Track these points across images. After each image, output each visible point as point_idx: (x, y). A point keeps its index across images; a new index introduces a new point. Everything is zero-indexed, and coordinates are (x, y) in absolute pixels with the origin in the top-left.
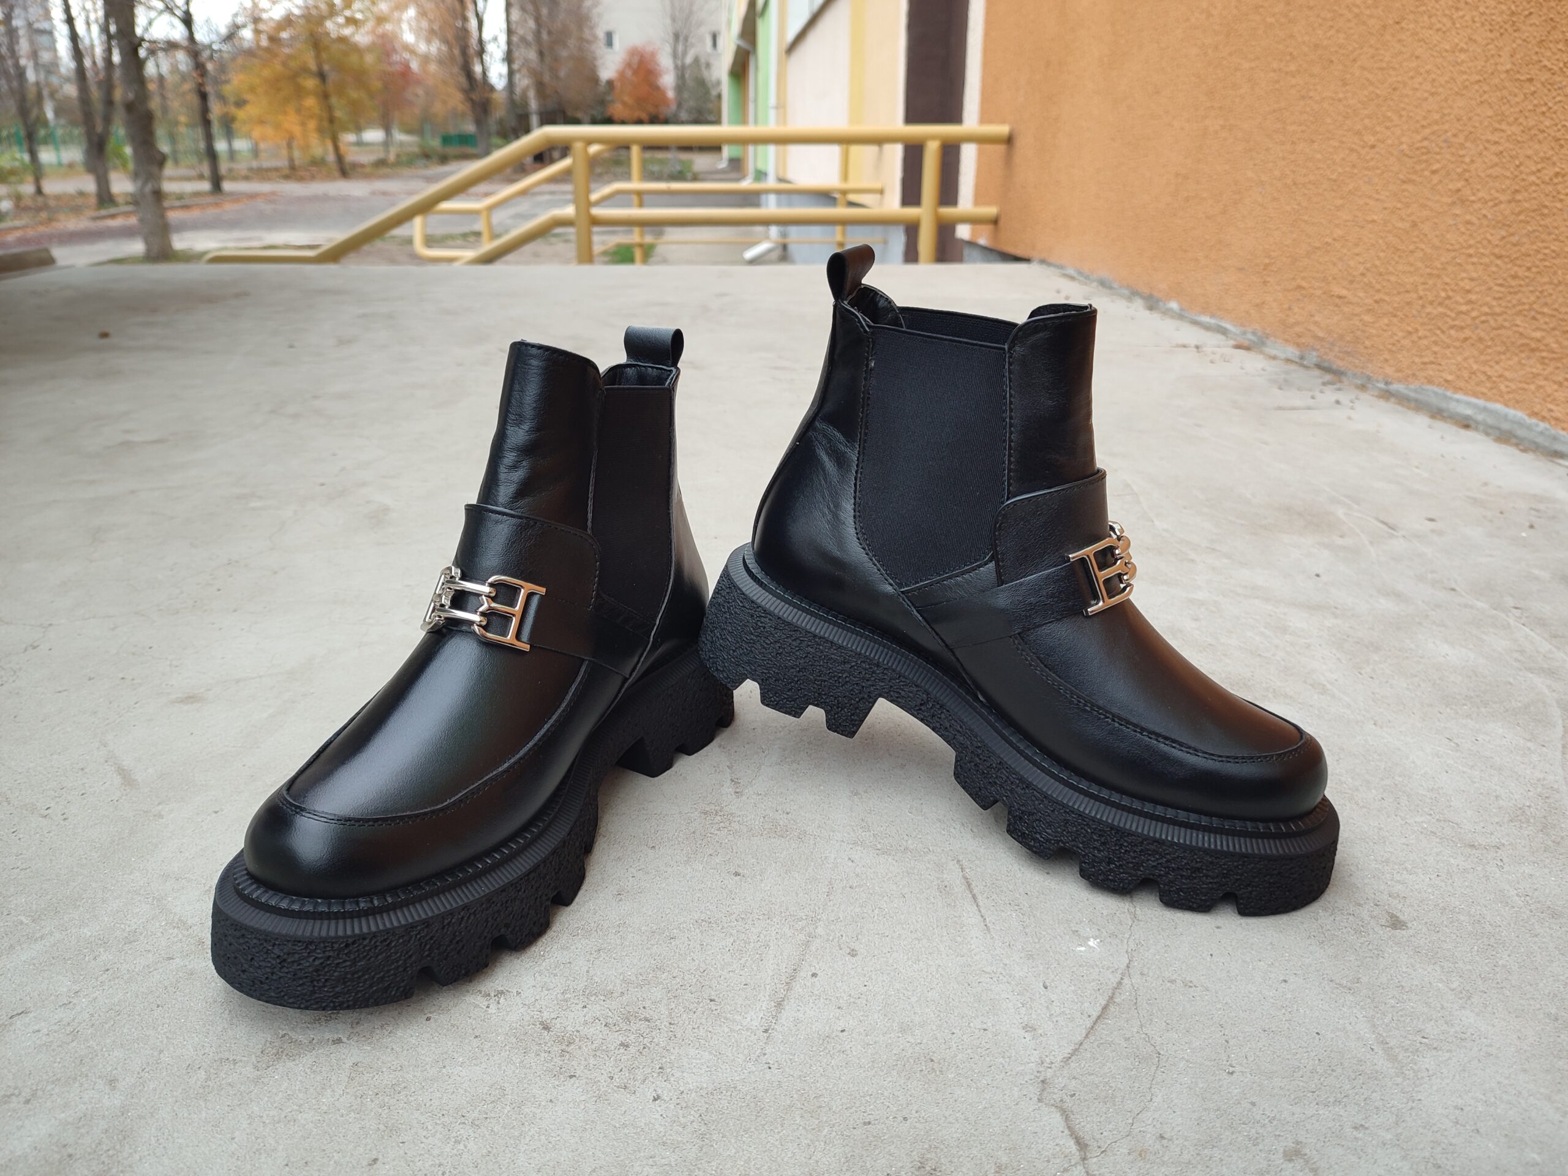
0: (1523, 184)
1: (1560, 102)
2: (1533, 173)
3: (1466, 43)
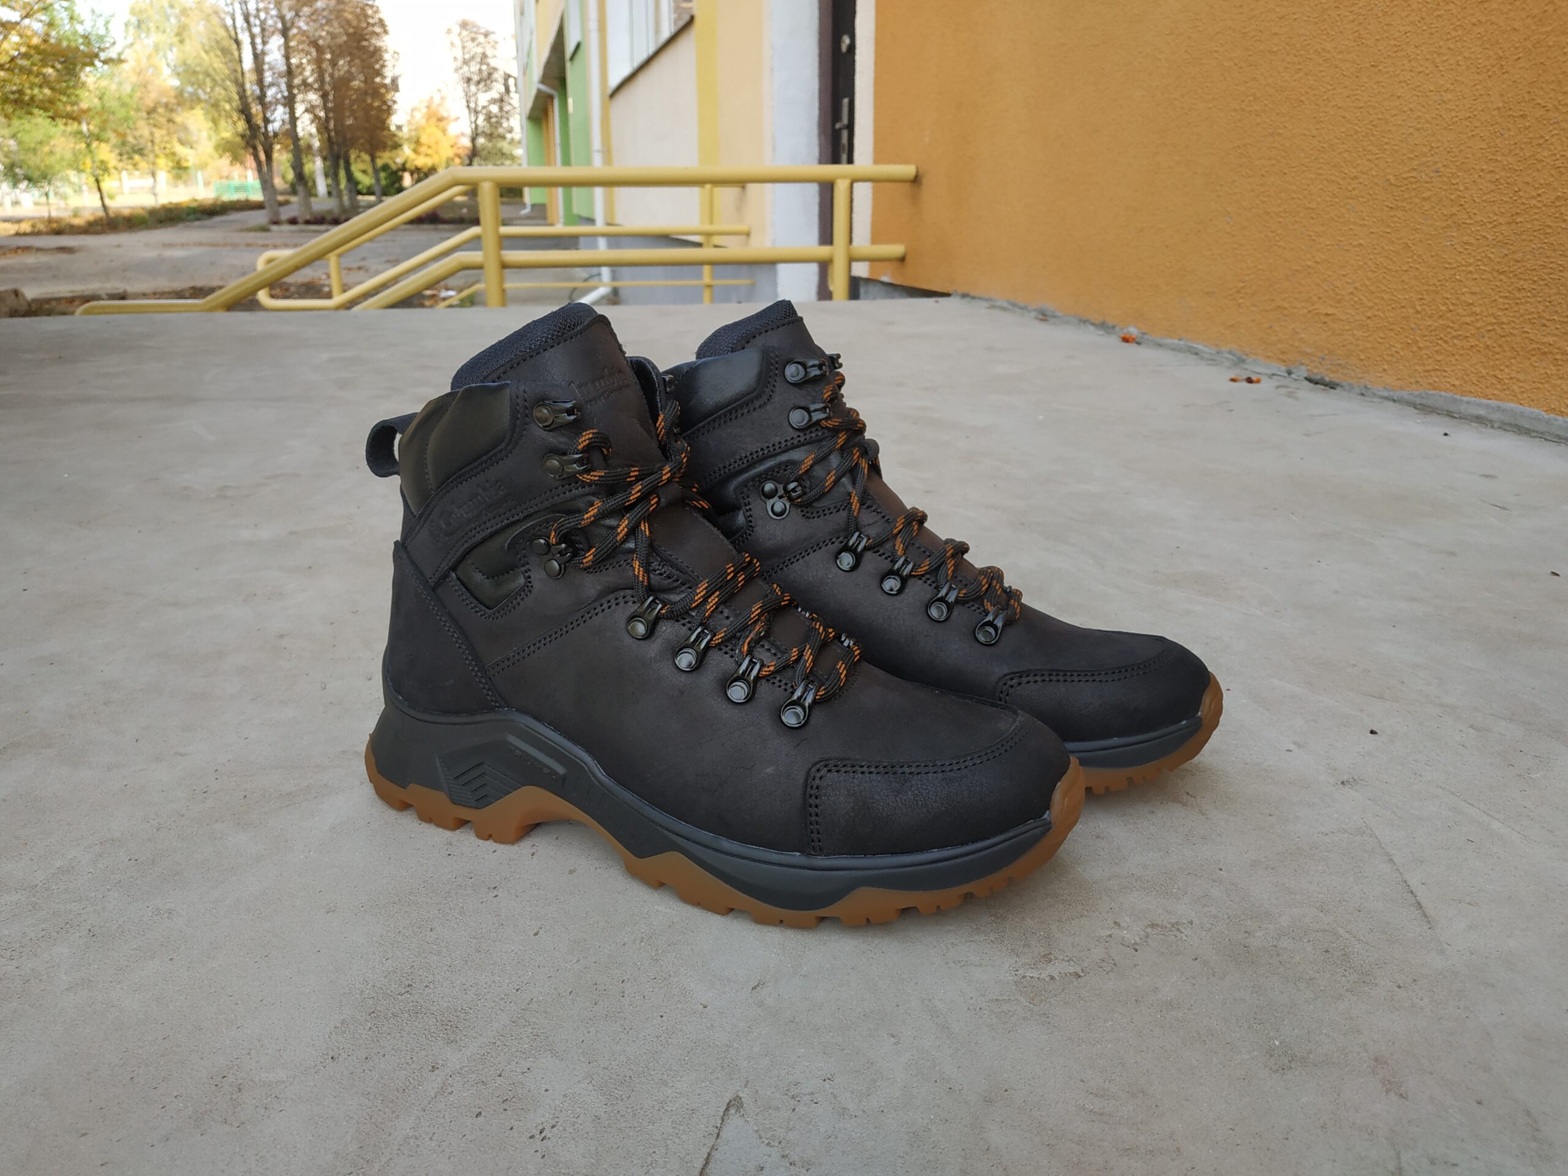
0: (1522, 207)
1: (1556, 134)
2: (1534, 198)
3: (1453, 84)
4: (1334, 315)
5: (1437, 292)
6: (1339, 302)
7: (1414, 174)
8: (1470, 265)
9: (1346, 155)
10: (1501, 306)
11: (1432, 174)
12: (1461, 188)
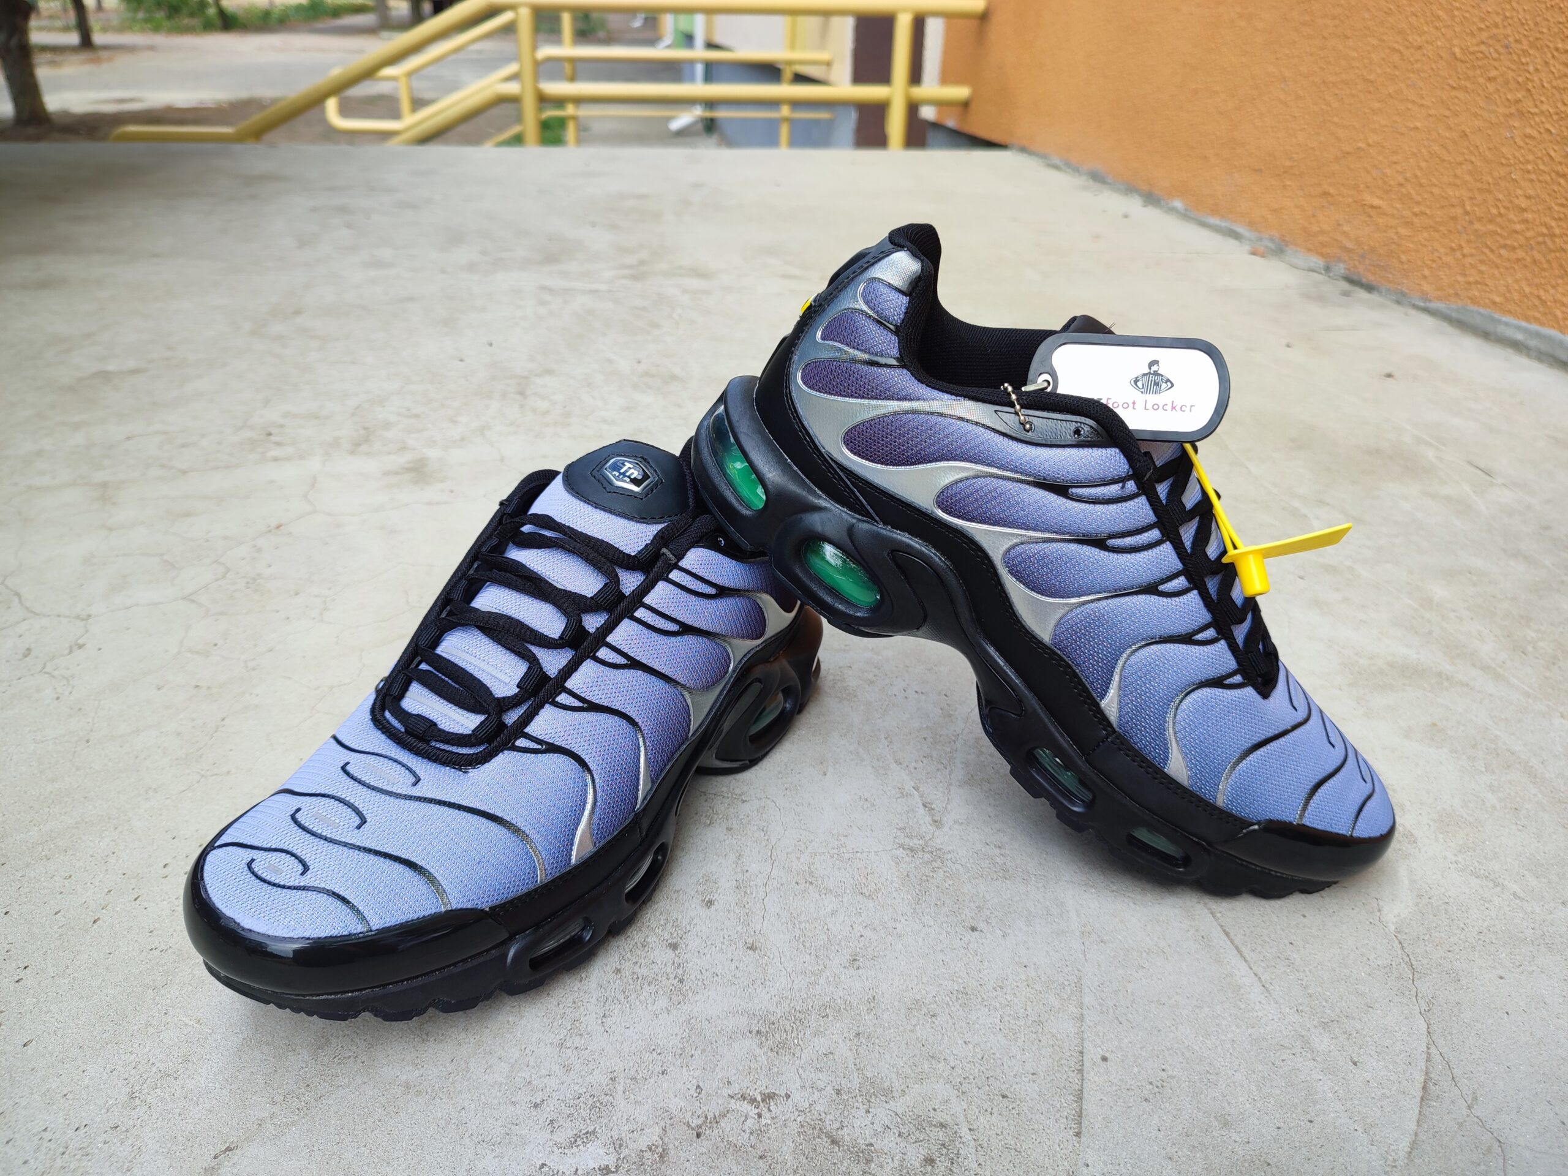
4: (1380, 208)
5: (1489, 192)
6: (1387, 192)
7: (1483, 48)
8: (1528, 162)
9: (1413, 19)
10: (1556, 216)
11: (1501, 50)
12: (1531, 68)
